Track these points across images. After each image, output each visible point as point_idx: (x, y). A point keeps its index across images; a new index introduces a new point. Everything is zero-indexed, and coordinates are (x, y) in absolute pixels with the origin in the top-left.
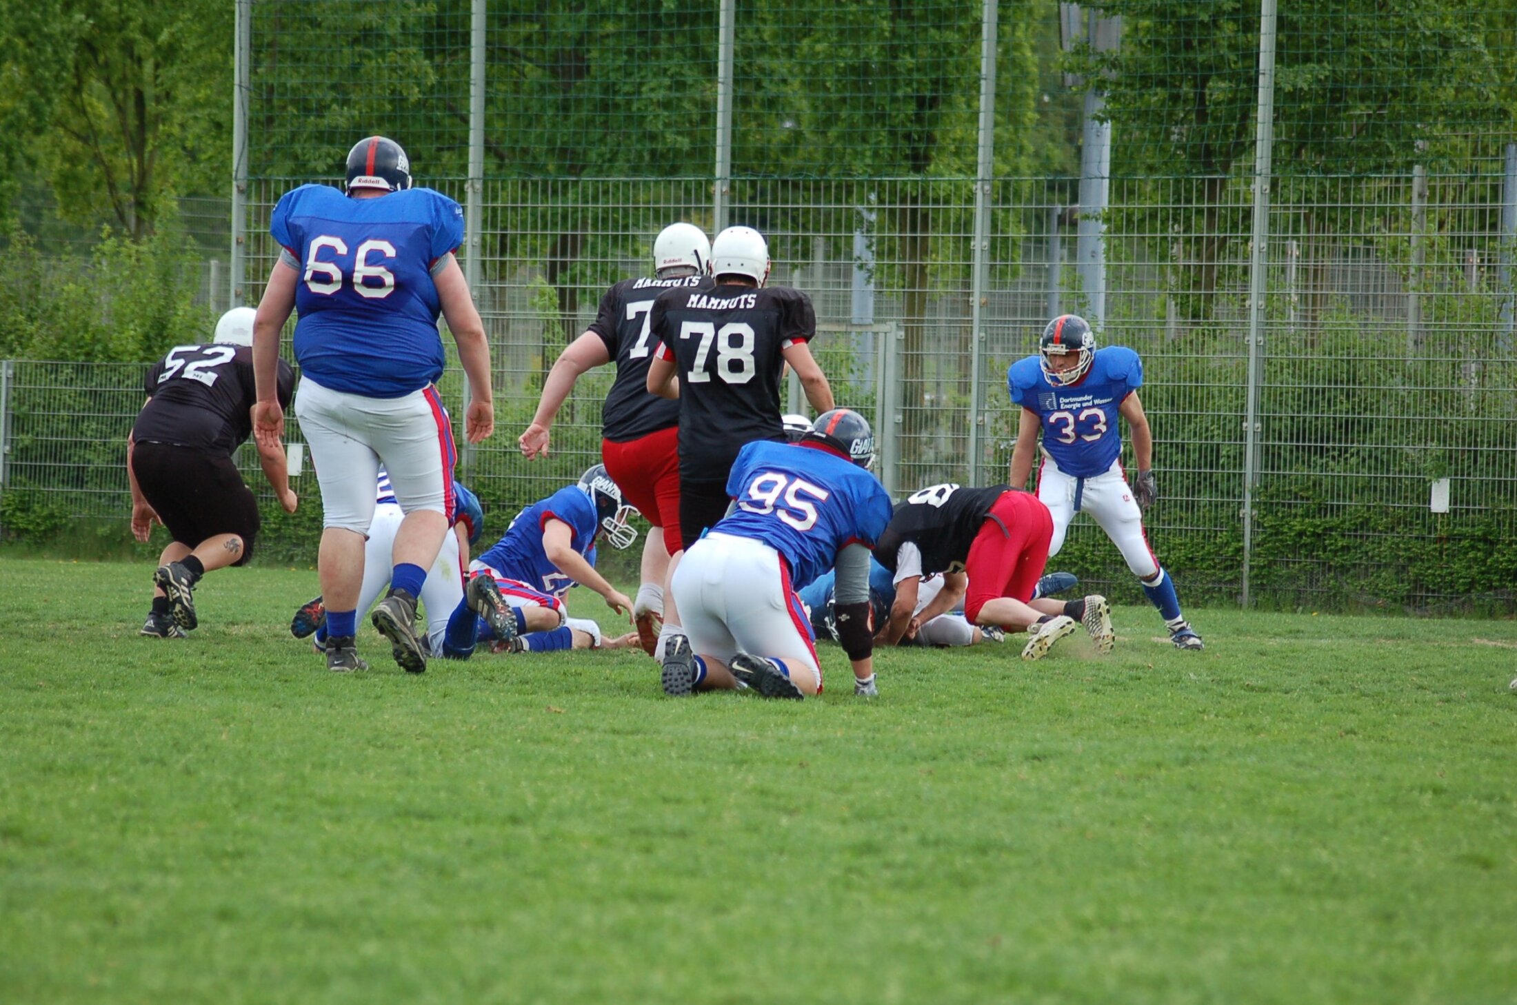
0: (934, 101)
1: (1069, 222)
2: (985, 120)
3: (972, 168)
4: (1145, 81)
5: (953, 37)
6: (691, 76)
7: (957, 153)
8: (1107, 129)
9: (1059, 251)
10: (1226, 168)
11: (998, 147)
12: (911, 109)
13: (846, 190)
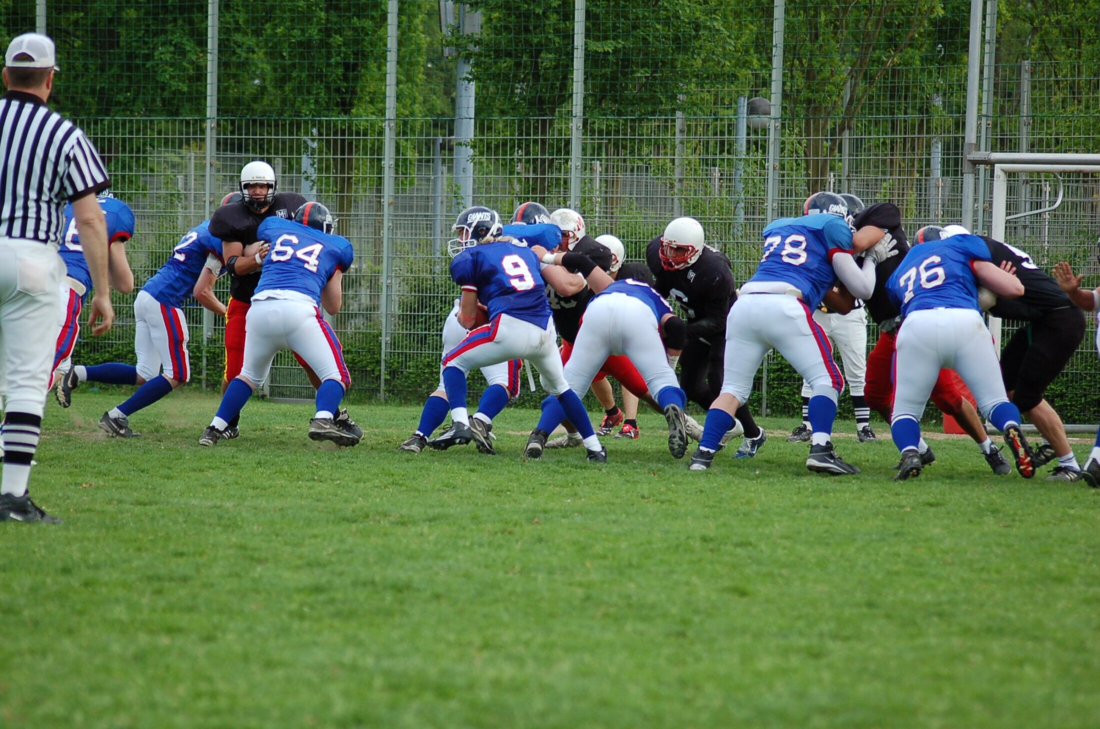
0: (355, 66)
1: (446, 147)
2: (391, 79)
3: (382, 112)
4: (498, 53)
5: (368, 24)
6: (189, 46)
7: (372, 102)
8: (473, 86)
9: (441, 168)
10: (552, 113)
11: (399, 97)
12: (340, 71)
13: (295, 127)
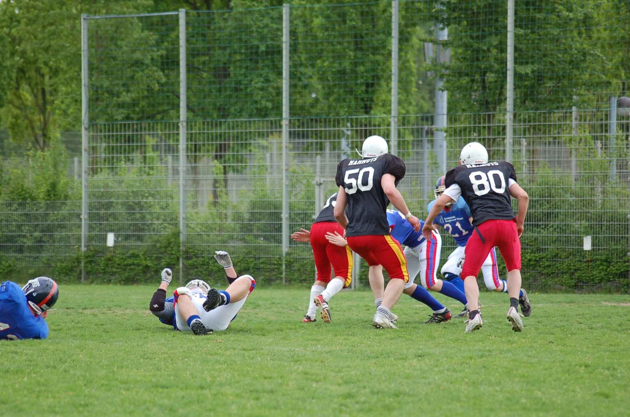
0: (373, 85)
1: (430, 133)
2: (394, 91)
3: (389, 112)
4: (460, 74)
6: (272, 77)
7: (383, 106)
8: (445, 94)
9: (427, 145)
10: (495, 109)
11: (400, 103)
12: (364, 88)
13: (337, 122)
